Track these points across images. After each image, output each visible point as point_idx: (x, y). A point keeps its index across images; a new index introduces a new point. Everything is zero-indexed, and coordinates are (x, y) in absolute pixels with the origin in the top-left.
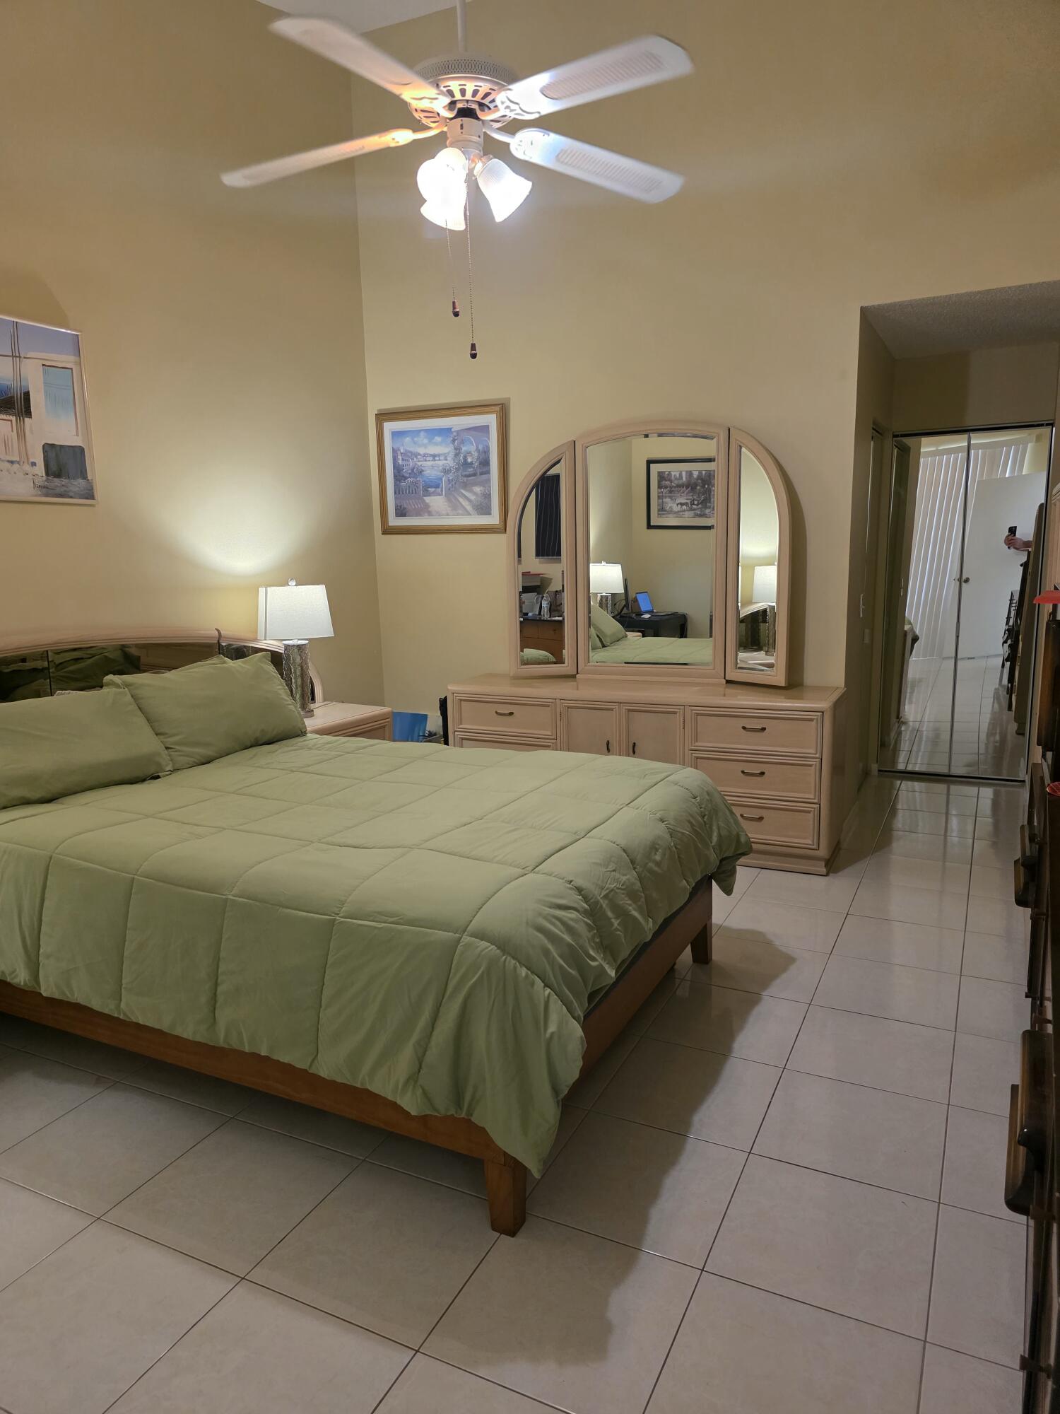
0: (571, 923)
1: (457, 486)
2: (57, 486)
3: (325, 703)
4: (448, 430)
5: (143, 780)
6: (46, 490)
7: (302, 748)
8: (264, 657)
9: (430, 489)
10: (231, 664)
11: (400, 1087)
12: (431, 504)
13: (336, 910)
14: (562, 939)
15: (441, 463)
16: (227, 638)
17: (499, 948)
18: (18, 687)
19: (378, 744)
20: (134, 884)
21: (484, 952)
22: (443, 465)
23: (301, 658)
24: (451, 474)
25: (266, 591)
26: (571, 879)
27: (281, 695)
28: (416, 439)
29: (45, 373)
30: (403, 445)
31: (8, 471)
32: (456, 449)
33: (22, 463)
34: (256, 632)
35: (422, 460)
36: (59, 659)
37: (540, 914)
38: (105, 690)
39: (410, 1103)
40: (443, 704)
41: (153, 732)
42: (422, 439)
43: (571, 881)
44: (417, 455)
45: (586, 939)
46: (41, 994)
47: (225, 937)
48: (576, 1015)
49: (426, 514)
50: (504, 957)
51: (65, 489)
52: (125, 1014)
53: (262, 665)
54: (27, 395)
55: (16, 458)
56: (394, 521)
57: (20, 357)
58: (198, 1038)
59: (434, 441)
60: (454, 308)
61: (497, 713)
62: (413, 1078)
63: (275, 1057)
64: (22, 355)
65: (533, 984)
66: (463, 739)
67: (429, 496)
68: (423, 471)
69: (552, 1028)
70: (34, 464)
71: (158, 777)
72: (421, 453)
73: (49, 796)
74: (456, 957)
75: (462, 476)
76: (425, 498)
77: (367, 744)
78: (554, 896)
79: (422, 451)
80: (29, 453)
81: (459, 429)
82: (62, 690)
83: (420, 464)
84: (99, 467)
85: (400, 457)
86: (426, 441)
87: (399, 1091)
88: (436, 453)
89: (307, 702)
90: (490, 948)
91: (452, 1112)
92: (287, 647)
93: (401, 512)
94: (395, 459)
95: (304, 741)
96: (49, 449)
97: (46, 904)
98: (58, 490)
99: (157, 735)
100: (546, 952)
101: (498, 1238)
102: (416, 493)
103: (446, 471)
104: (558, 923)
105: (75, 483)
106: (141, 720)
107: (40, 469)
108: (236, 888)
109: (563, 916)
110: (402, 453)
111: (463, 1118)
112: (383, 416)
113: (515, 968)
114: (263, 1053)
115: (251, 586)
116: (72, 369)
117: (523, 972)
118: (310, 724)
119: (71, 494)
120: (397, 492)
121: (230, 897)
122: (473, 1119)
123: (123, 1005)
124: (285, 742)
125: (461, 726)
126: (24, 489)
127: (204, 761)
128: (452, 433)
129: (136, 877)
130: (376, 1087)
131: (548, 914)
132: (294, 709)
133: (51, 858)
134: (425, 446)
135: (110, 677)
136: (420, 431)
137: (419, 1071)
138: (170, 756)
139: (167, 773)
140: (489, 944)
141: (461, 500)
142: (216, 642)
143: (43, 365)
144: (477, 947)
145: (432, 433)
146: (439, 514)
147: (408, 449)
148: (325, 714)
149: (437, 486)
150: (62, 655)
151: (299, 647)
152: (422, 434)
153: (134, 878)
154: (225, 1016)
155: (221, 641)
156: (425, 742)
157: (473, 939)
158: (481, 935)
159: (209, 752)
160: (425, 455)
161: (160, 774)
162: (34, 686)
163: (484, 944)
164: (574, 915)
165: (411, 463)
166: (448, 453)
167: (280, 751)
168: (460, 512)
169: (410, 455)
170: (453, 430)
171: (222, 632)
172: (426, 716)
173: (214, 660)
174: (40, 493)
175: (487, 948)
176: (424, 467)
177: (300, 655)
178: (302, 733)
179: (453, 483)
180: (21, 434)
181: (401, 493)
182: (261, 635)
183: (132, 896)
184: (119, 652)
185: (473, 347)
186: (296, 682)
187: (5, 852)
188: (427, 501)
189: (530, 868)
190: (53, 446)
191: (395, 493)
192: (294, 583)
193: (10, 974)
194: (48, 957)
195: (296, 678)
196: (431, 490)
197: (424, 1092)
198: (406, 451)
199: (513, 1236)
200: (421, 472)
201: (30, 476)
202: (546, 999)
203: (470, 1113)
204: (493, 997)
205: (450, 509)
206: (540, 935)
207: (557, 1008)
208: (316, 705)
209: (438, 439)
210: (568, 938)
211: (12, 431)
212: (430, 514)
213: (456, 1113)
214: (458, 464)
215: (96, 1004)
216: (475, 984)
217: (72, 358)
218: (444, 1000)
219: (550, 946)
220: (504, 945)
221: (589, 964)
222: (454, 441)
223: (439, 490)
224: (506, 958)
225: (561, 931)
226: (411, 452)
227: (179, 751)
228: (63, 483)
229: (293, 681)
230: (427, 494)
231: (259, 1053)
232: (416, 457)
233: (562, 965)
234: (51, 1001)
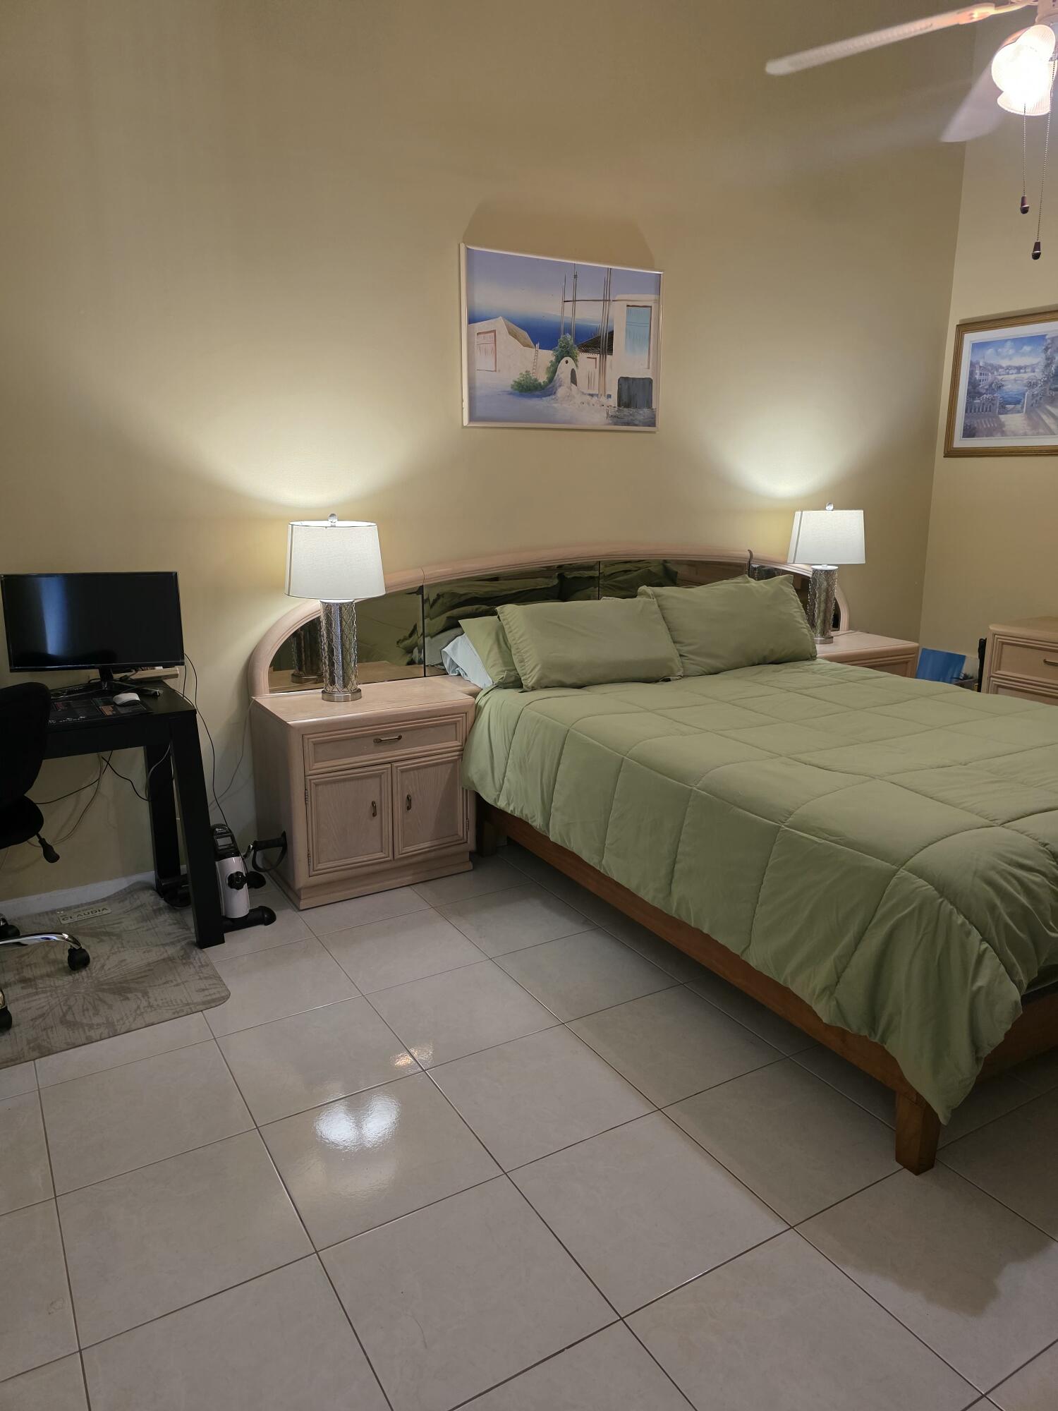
0: (1034, 887)
1: (1042, 401)
2: (625, 415)
3: (851, 631)
4: (1043, 337)
5: (656, 681)
6: (617, 420)
7: (807, 671)
8: (786, 579)
9: (1007, 406)
10: (753, 584)
11: (817, 993)
12: (1006, 423)
13: (783, 819)
14: (1015, 900)
15: (1026, 376)
16: (759, 560)
17: (936, 889)
18: (578, 591)
19: (887, 676)
20: (623, 764)
21: (920, 889)
22: (1028, 379)
23: (828, 584)
24: (1038, 388)
25: (802, 514)
26: (1047, 842)
27: (795, 617)
28: (1000, 350)
29: (628, 313)
30: (984, 357)
31: (588, 404)
32: (1047, 359)
33: (599, 396)
34: (787, 555)
35: (1004, 373)
36: (609, 571)
37: (993, 868)
38: (638, 599)
39: (824, 1011)
40: (983, 644)
41: (671, 640)
42: (1008, 349)
43: (1046, 844)
44: (997, 368)
45: (1049, 906)
46: (548, 838)
47: (686, 822)
48: (1017, 979)
49: (999, 434)
50: (940, 900)
51: (631, 417)
52: (604, 869)
53: (782, 587)
54: (611, 334)
55: (596, 392)
56: (960, 442)
57: (609, 300)
58: (656, 904)
59: (1023, 350)
60: (1023, 203)
61: (1045, 662)
62: (829, 989)
63: (714, 937)
64: (611, 299)
65: (968, 934)
66: (999, 686)
67: (1006, 413)
68: (1003, 385)
69: (981, 982)
70: (609, 396)
71: (669, 680)
72: (1004, 365)
73: (579, 683)
74: (889, 888)
75: (1050, 389)
76: (1001, 416)
77: (874, 675)
78: (1020, 855)
79: (1005, 363)
80: (607, 386)
81: (1054, 336)
82: (607, 596)
83: (1000, 378)
84: (663, 398)
85: (977, 371)
86: (1011, 352)
87: (815, 996)
88: (1022, 365)
89: (828, 627)
90: (926, 888)
91: (865, 1032)
92: (815, 571)
93: (969, 432)
94: (972, 373)
95: (812, 665)
96: (623, 381)
97: (561, 767)
98: (626, 419)
99: (674, 642)
100: (992, 908)
101: (900, 1170)
102: (990, 411)
103: (1031, 385)
104: (1014, 882)
105: (641, 412)
106: (662, 628)
107: (614, 401)
108: (701, 782)
109: (1025, 877)
110: (980, 367)
111: (876, 1043)
112: (966, 327)
113: (951, 913)
114: (706, 931)
115: (788, 510)
116: (651, 307)
117: (960, 919)
118: (821, 649)
119: (637, 422)
120: (969, 411)
121: (695, 788)
122: (886, 1047)
123: (604, 862)
124: (791, 664)
125: (998, 672)
126: (598, 418)
127: (712, 671)
128: (1046, 340)
129: (625, 758)
130: (795, 988)
131: (1004, 870)
132: (807, 633)
133: (568, 731)
134: (1010, 358)
135: (643, 588)
136: (1006, 341)
137: (837, 985)
138: (682, 663)
139: (677, 678)
140: (927, 883)
141: (1044, 417)
142: (747, 562)
143: (628, 306)
144: (913, 883)
145: (1019, 342)
146: (1015, 434)
147: (989, 362)
148: (846, 641)
149: (1018, 402)
150: (616, 566)
151: (827, 572)
152: (1009, 344)
153: (623, 758)
154: (678, 890)
155: (751, 562)
156: (956, 684)
157: (911, 874)
158: (919, 872)
159: (717, 663)
160: (1008, 368)
161: (671, 678)
162: (588, 591)
163: (921, 882)
164: (1038, 878)
165: (990, 378)
166: (1038, 364)
167: (784, 671)
168: (1041, 431)
169: (990, 368)
170: (1047, 337)
171: (754, 554)
172: (964, 657)
173: (739, 579)
174: (611, 422)
175: (925, 886)
176: (1004, 381)
177: (827, 581)
178: (812, 657)
179: (1038, 398)
180: (603, 370)
181: (973, 411)
182: (790, 560)
183: (621, 773)
184: (661, 567)
185: (1037, 246)
186: (819, 607)
187: (538, 721)
188: (1003, 420)
189: (999, 822)
190: (626, 379)
191: (966, 412)
192: (832, 507)
193: (531, 818)
194: (557, 810)
195: (819, 603)
196: (1009, 407)
197: (838, 1004)
198: (986, 363)
199: (916, 1175)
200: (1000, 387)
201: (605, 407)
202: (981, 953)
203: (883, 1039)
204: (920, 937)
205: (1029, 428)
206: (988, 888)
207: (991, 964)
208: (840, 632)
209: (1027, 348)
210: (1023, 899)
211: (596, 367)
212: (1003, 434)
213: (870, 1035)
214: (1048, 376)
215: (585, 856)
216: (906, 916)
217: (653, 297)
218: (871, 925)
219: (998, 902)
220: (943, 888)
221: (1047, 934)
222: (1046, 349)
223: (1019, 407)
224: (942, 902)
225: (1016, 890)
226: (992, 365)
227: (693, 660)
228: (631, 412)
229: (816, 606)
230: (1003, 410)
231: (701, 929)
232: (997, 370)
233: (1010, 926)
234: (555, 845)
